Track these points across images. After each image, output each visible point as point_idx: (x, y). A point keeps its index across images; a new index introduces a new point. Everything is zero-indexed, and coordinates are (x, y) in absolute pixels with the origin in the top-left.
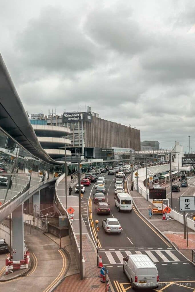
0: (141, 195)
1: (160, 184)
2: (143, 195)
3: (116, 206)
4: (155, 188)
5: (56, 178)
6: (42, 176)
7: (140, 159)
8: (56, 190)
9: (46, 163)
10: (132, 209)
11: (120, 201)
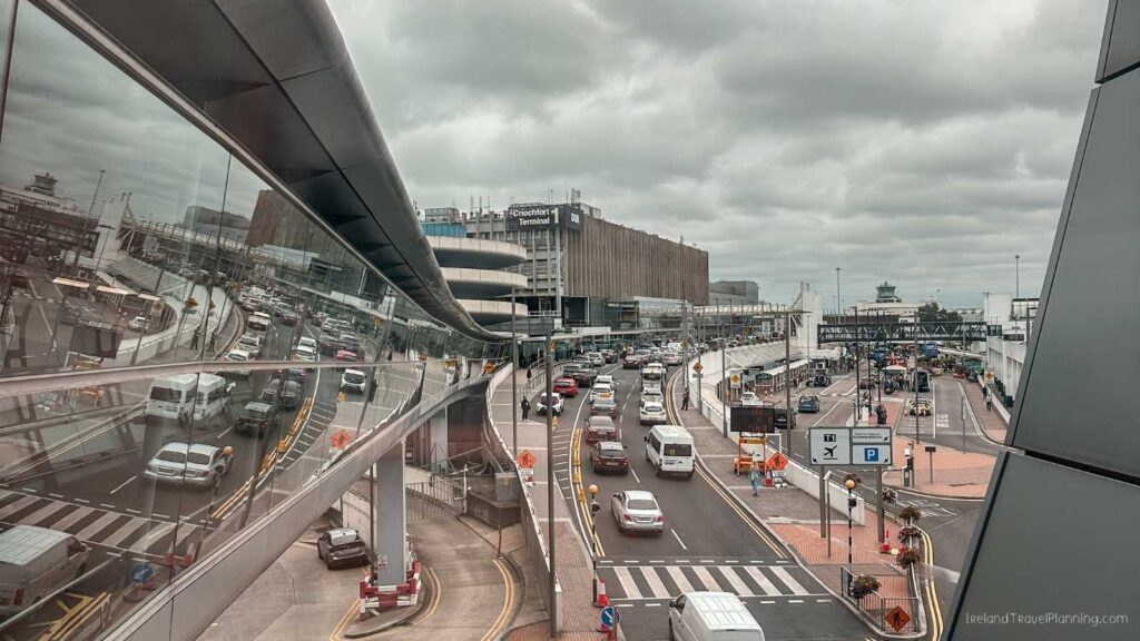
0: (708, 422)
1: (760, 393)
2: (714, 421)
4: (745, 403)
5: (489, 376)
6: (454, 369)
7: (707, 328)
8: (489, 407)
9: (462, 337)
11: (662, 448)
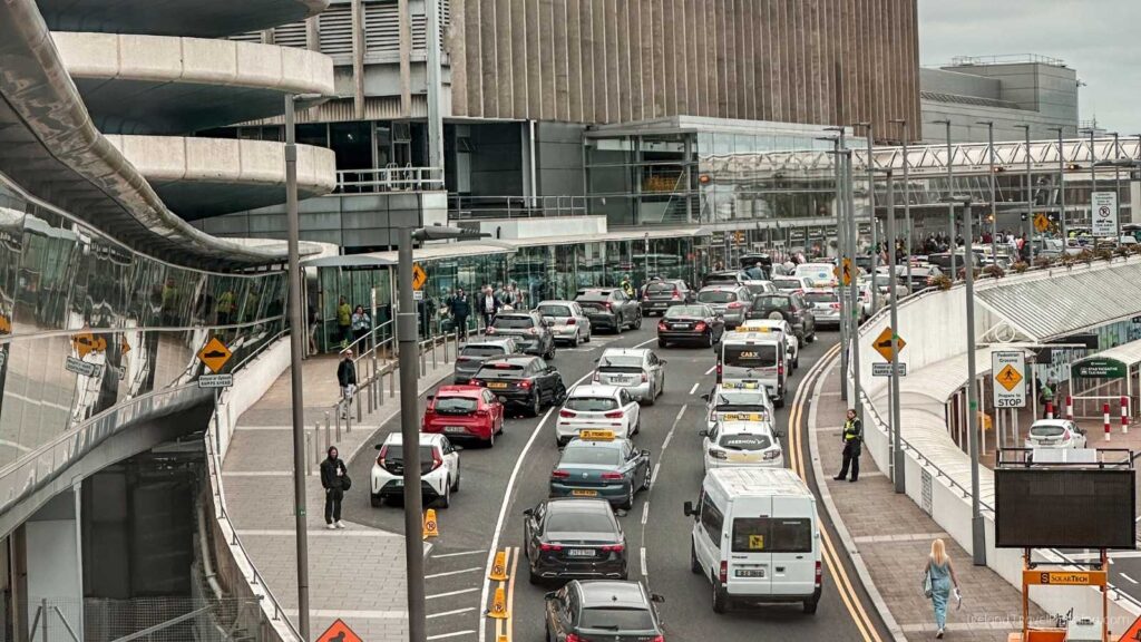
0: (925, 519)
1: (1087, 420)
2: (939, 515)
3: (697, 569)
4: (1042, 455)
5: (216, 380)
6: (100, 359)
7: (917, 214)
8: (217, 482)
9: (126, 257)
10: (818, 591)
11: (727, 529)
